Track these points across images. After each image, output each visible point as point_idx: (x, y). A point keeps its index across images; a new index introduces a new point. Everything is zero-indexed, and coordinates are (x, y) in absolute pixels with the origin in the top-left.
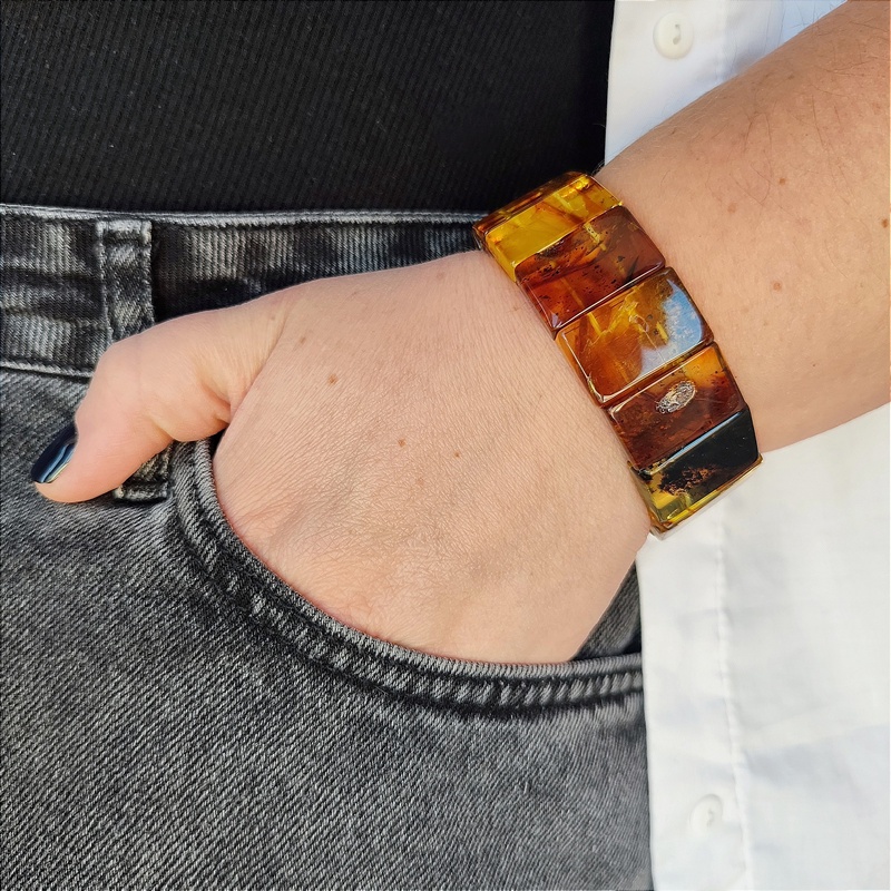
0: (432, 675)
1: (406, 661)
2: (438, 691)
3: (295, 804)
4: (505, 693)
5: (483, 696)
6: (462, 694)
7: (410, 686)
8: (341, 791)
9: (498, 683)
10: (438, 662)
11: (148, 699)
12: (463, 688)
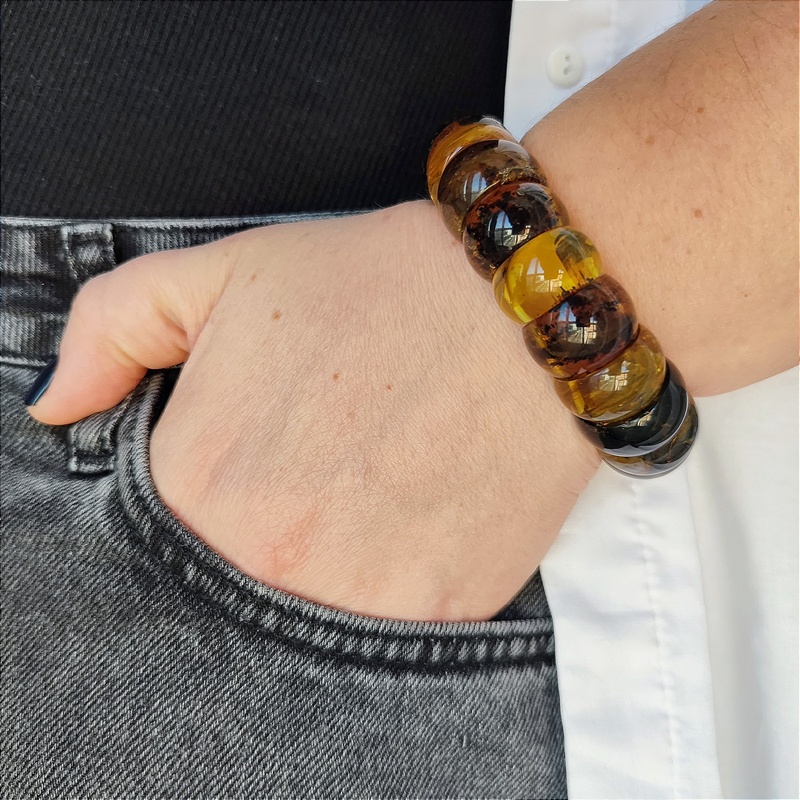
0: (360, 634)
1: (332, 621)
2: (368, 649)
3: (232, 757)
4: (437, 649)
5: (414, 652)
6: (392, 651)
7: (339, 645)
8: (275, 745)
9: (428, 640)
10: (365, 621)
11: (100, 658)
12: (392, 646)
